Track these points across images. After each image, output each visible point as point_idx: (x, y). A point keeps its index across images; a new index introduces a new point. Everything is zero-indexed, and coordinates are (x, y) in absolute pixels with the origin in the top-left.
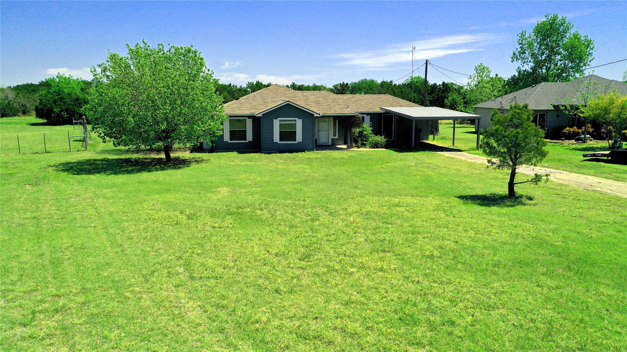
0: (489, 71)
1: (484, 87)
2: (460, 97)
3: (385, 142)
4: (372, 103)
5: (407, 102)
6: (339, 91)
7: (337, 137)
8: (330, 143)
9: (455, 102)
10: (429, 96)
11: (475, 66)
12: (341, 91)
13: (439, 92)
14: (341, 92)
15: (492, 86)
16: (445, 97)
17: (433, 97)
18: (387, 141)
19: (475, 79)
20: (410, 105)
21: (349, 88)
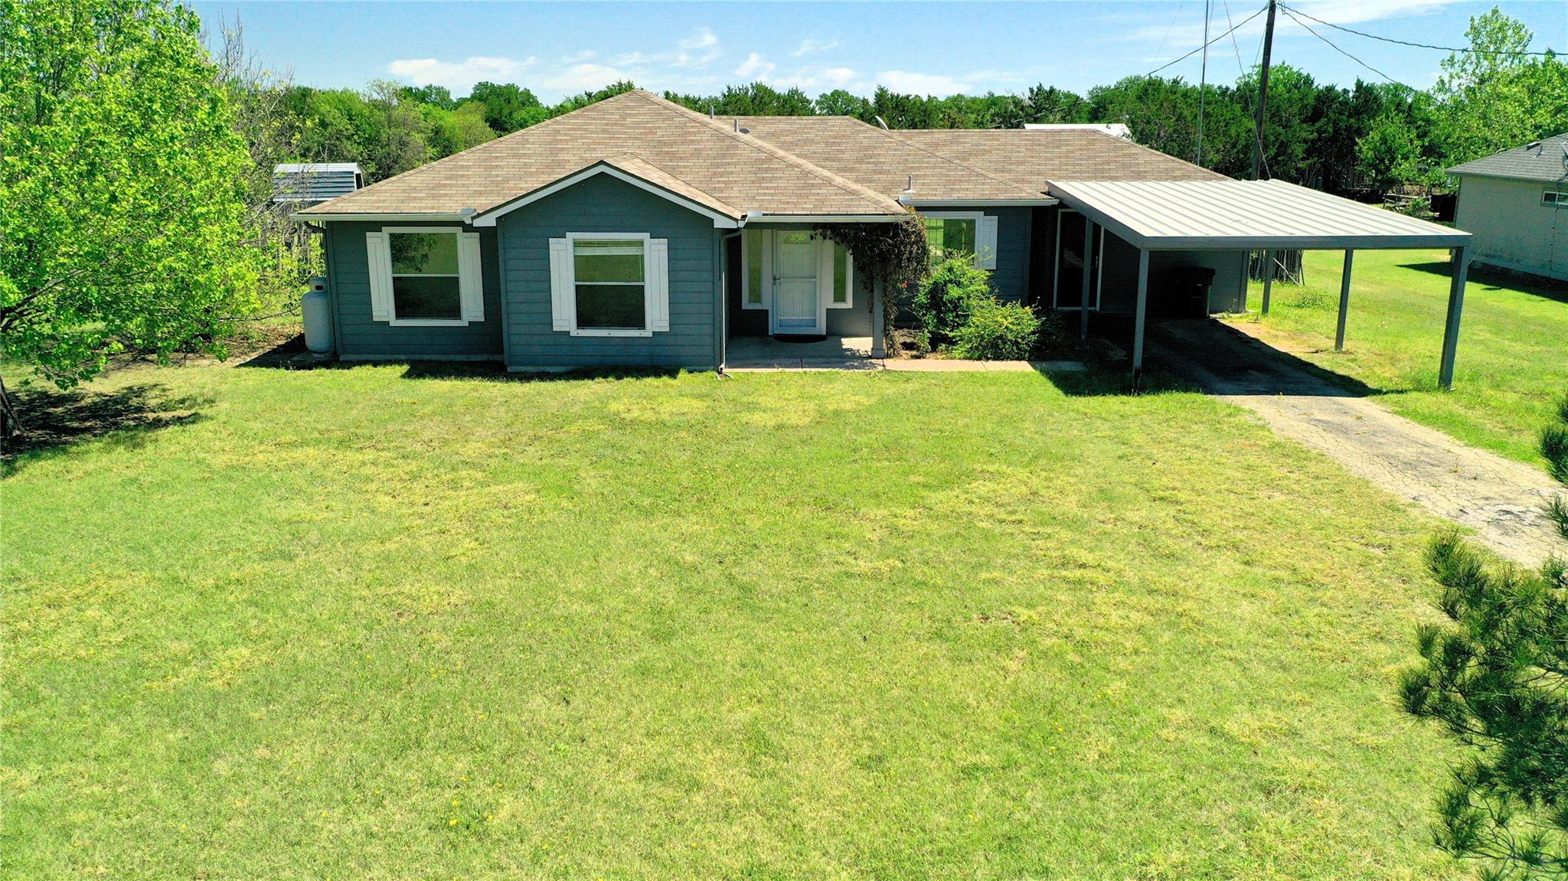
0: (1521, 39)
1: (1500, 97)
2: (1408, 131)
3: (1033, 333)
4: (1023, 163)
5: (1166, 161)
6: (1027, 115)
7: (849, 304)
8: (821, 328)
9: (1390, 149)
10: (1305, 125)
11: (1472, 19)
12: (1031, 111)
13: (1341, 114)
14: (1031, 116)
15: (1532, 92)
16: (1360, 133)
17: (1319, 131)
18: (1041, 331)
19: (1467, 66)
20: (1178, 173)
21: (1055, 102)
